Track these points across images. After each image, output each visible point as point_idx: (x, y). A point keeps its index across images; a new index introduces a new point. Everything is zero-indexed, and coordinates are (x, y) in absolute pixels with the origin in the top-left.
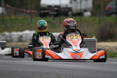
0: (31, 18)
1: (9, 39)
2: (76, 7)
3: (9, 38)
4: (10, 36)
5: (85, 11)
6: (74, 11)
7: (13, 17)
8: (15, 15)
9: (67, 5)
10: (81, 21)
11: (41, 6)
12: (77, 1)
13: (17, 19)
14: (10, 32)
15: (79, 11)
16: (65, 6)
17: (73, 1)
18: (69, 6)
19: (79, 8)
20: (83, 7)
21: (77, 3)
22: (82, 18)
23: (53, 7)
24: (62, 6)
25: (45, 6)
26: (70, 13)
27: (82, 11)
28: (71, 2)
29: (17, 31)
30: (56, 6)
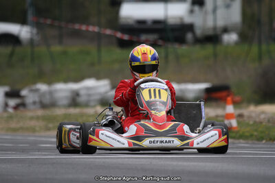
0: (99, 50)
1: (47, 100)
2: (203, 21)
3: (48, 97)
4: (51, 93)
5: (226, 30)
6: (198, 32)
7: (57, 48)
8: (60, 43)
9: (181, 19)
10: (215, 55)
11: (122, 21)
12: (204, 9)
13: (65, 53)
14: (50, 83)
15: (211, 33)
16: (177, 22)
17: (196, 8)
18: (188, 20)
19: (210, 23)
20: (221, 23)
21: (206, 13)
22: (219, 48)
23: (149, 23)
24: (171, 21)
25: (131, 22)
26: (189, 36)
27: (219, 33)
28: (192, 12)
29: (66, 81)
30: (156, 22)
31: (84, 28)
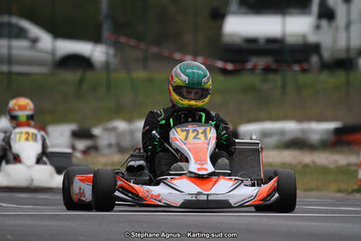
1: (126, 142)
2: (333, 40)
3: (128, 138)
4: (132, 133)
6: (326, 55)
7: (140, 74)
8: (145, 67)
9: (304, 36)
10: (348, 84)
11: (226, 39)
12: (334, 24)
13: (150, 81)
14: (130, 120)
15: (343, 56)
17: (324, 23)
18: (312, 38)
19: (342, 43)
20: (355, 43)
21: (337, 29)
22: (352, 75)
23: (262, 42)
24: (290, 40)
25: (238, 40)
26: (314, 59)
27: (353, 55)
28: (318, 27)
30: (270, 41)
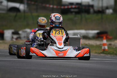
6: (96, 9)
11: (63, 3)
18: (91, 3)
22: (104, 15)
23: (75, 4)
30: (78, 4)
31: (48, 6)
